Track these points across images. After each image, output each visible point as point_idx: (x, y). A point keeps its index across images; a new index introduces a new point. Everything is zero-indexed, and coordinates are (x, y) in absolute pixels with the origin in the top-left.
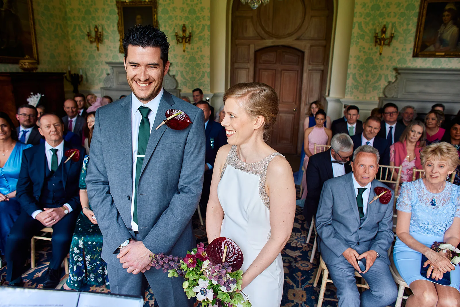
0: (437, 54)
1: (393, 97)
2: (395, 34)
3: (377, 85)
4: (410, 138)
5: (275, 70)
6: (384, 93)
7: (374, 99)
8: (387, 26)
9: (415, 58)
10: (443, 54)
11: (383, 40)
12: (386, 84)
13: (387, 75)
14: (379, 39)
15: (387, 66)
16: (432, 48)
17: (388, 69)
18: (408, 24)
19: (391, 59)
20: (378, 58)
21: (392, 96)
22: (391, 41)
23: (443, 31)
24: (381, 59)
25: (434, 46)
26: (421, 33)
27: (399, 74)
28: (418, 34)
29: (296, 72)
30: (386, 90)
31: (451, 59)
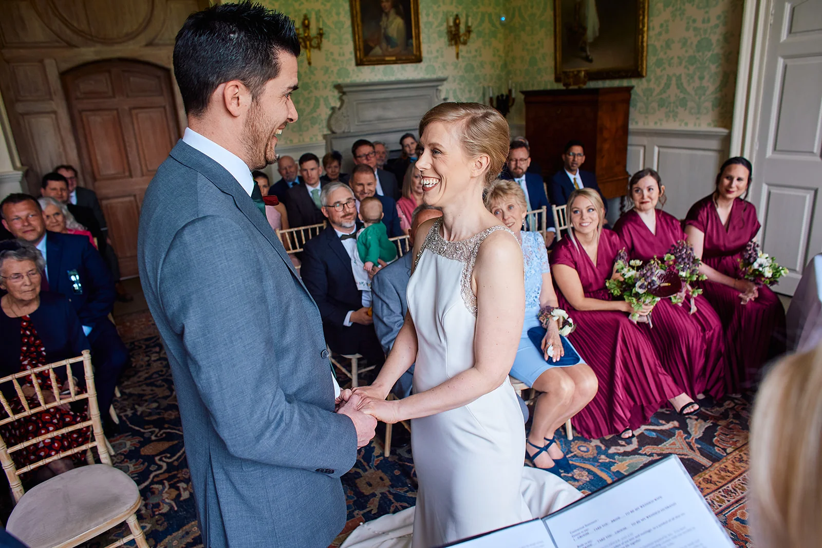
0: (387, 59)
1: (344, 132)
2: (325, 29)
3: (315, 115)
4: (416, 188)
5: (117, 109)
6: (329, 127)
7: (317, 140)
8: (308, 17)
9: (361, 67)
10: (394, 58)
11: (309, 40)
12: (330, 112)
13: (327, 97)
14: (302, 38)
15: (323, 82)
16: (377, 50)
17: (326, 88)
18: (338, 14)
19: (326, 70)
20: (308, 71)
21: (343, 130)
22: (321, 41)
23: (387, 25)
24: (312, 72)
25: (381, 48)
26: (360, 28)
27: (344, 93)
28: (356, 29)
29: (162, 109)
30: (333, 122)
31: (404, 65)
